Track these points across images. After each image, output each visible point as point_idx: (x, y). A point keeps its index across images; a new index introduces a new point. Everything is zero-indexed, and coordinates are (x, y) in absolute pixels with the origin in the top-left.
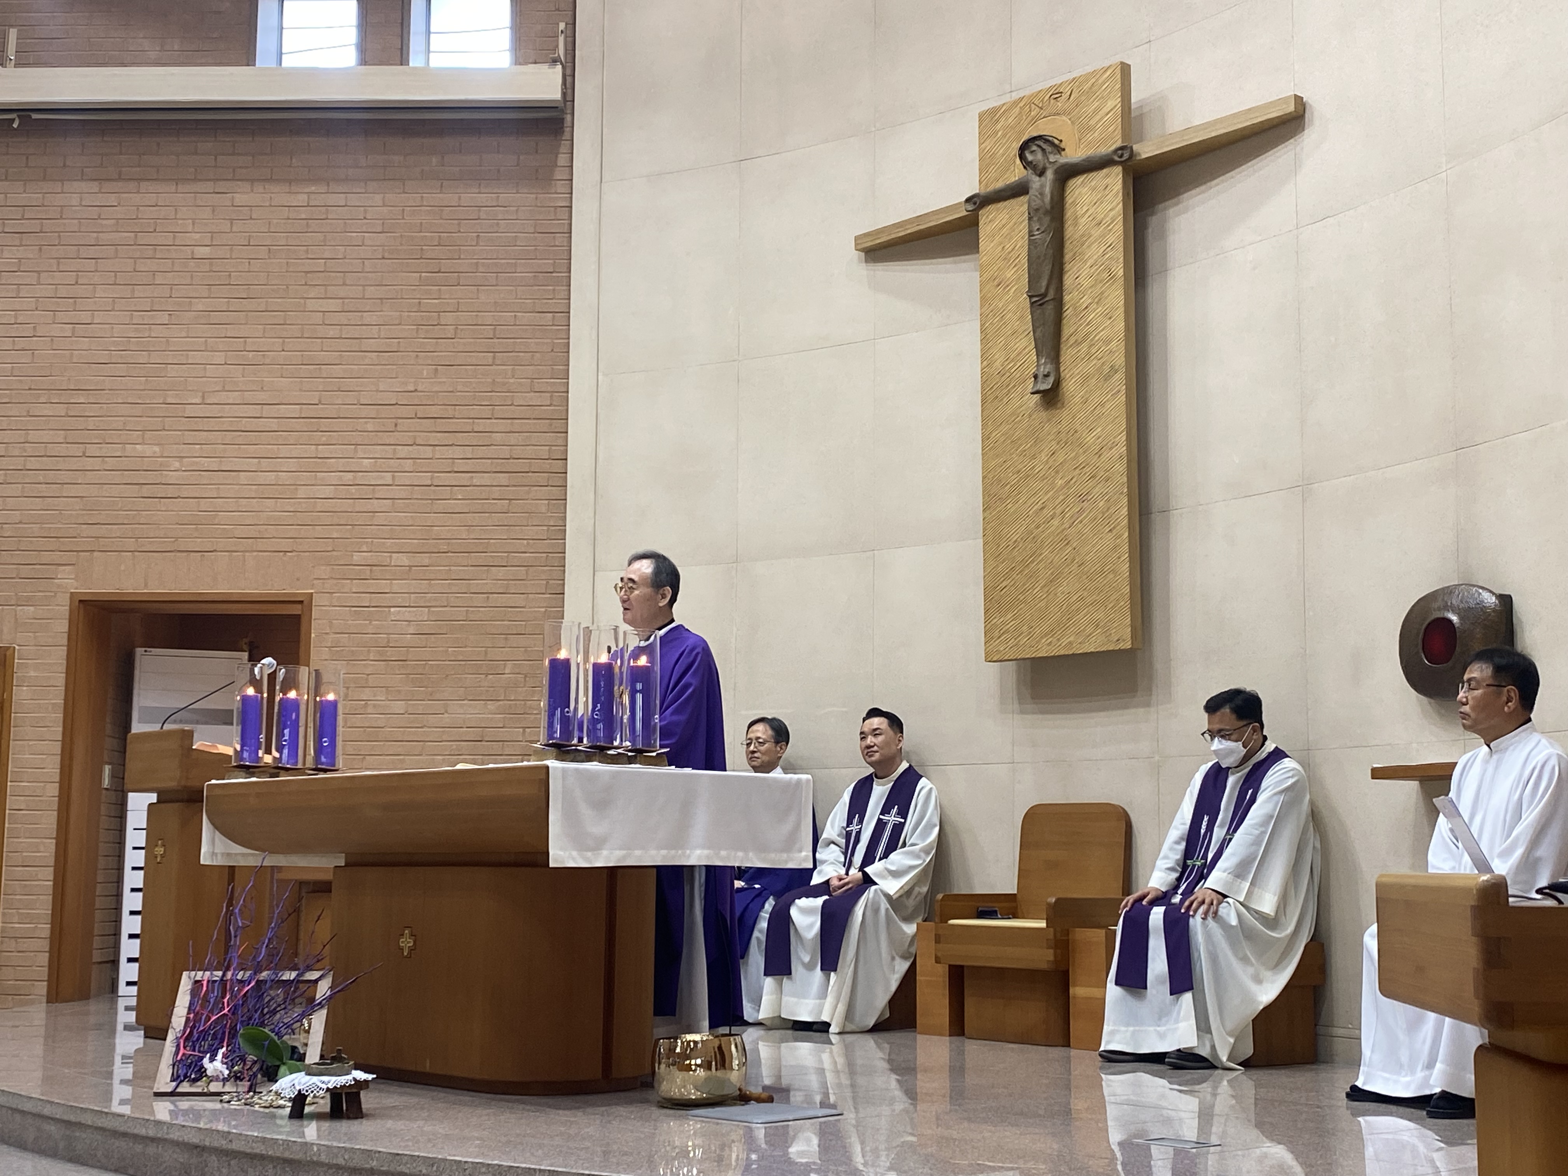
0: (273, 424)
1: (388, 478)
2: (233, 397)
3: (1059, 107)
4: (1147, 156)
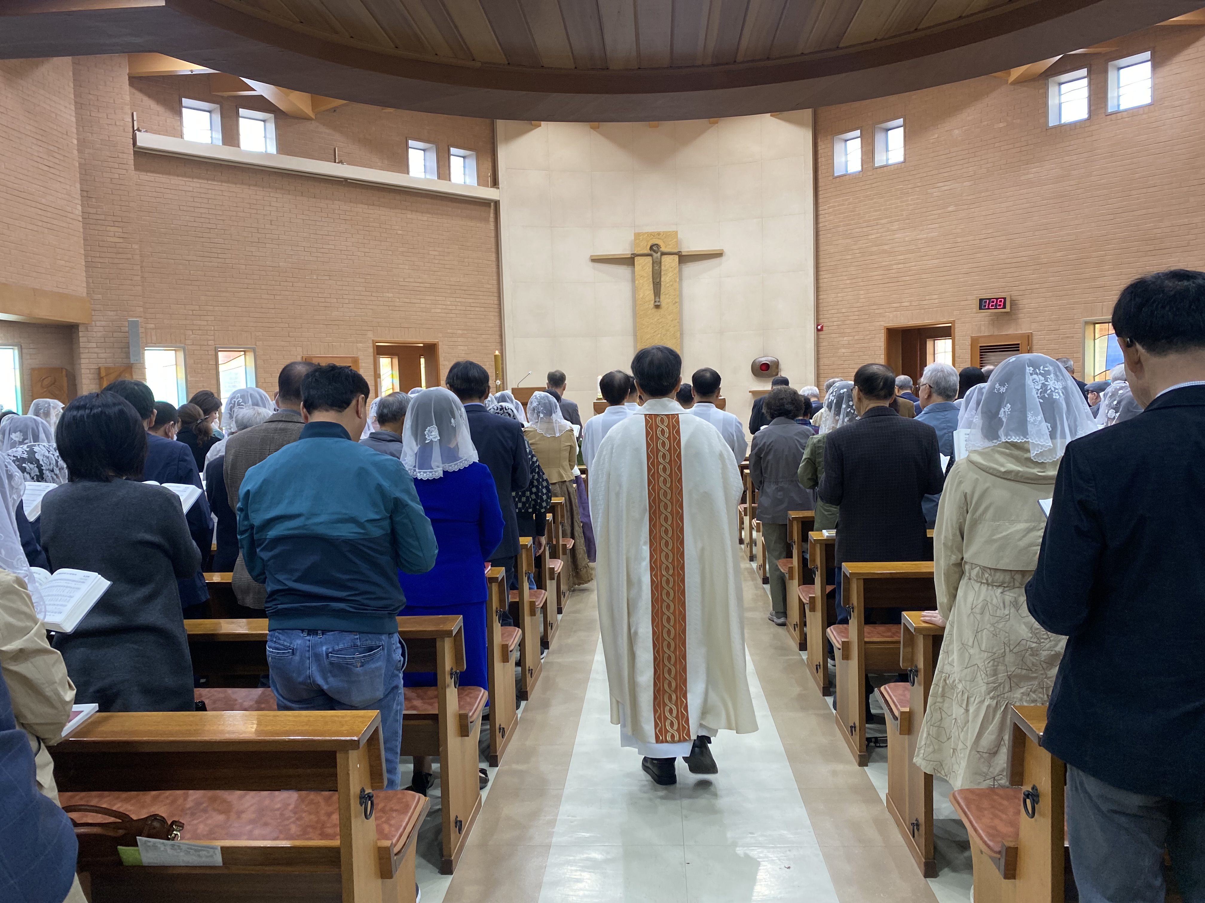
0: (423, 289)
1: (454, 307)
2: (412, 280)
3: (660, 237)
4: (683, 254)
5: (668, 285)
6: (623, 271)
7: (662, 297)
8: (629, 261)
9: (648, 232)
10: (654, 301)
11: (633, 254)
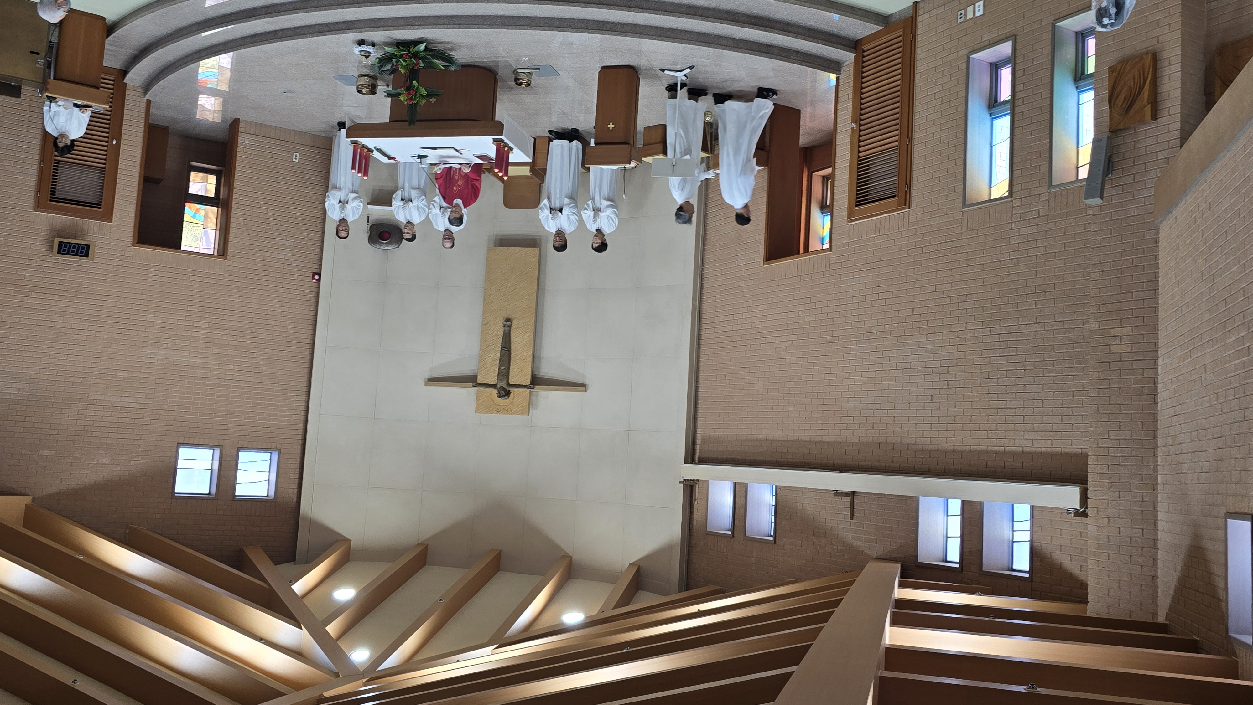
3: (498, 407)
4: (471, 385)
5: (493, 347)
6: (547, 371)
7: (501, 333)
8: (536, 381)
9: (511, 414)
10: (512, 327)
11: (532, 390)
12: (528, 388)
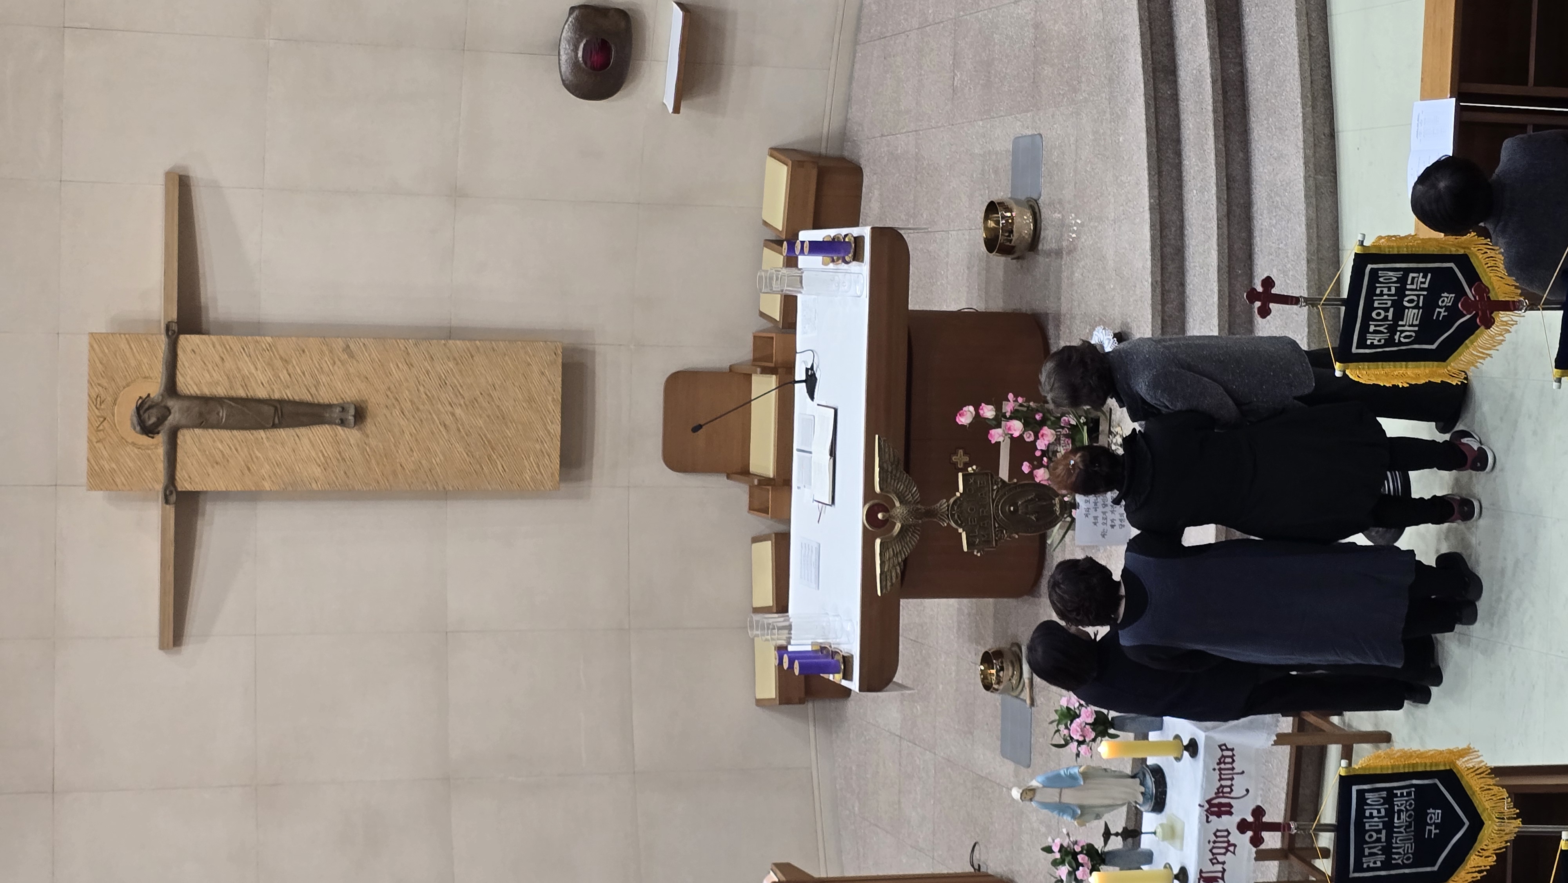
3: (109, 399)
4: (174, 316)
5: (284, 375)
9: (90, 441)
10: (339, 428)
11: (161, 496)
12: (166, 489)
